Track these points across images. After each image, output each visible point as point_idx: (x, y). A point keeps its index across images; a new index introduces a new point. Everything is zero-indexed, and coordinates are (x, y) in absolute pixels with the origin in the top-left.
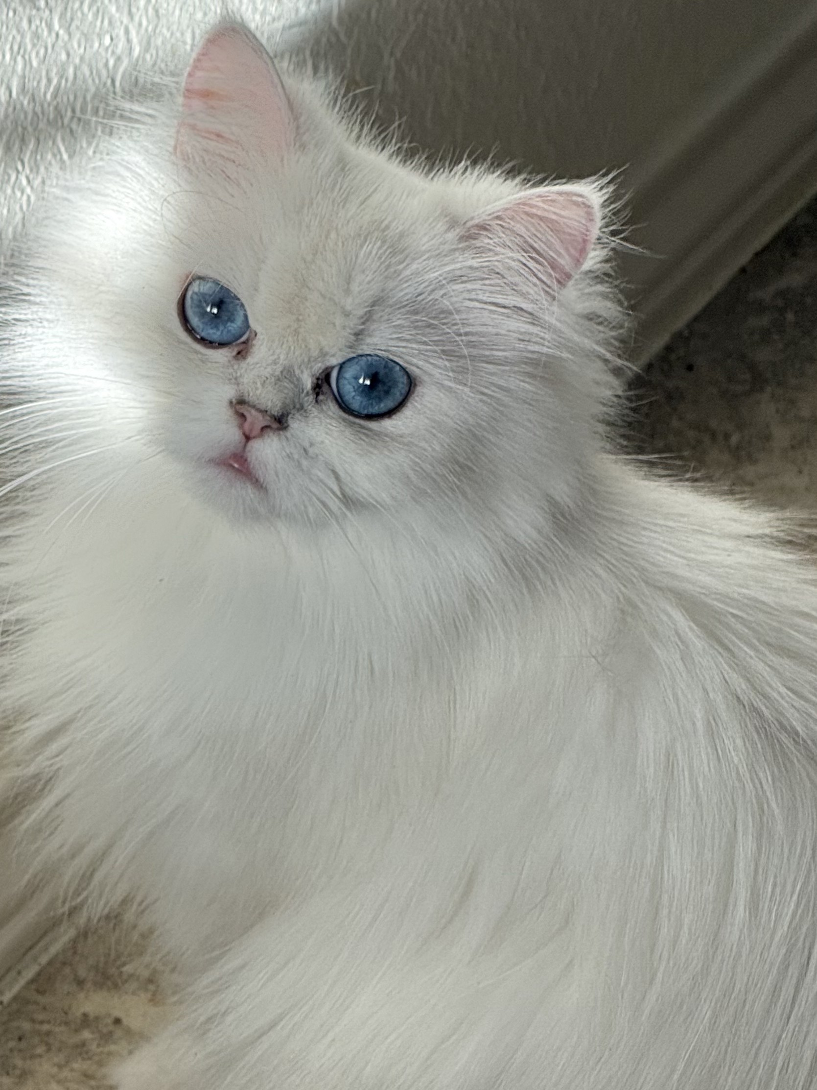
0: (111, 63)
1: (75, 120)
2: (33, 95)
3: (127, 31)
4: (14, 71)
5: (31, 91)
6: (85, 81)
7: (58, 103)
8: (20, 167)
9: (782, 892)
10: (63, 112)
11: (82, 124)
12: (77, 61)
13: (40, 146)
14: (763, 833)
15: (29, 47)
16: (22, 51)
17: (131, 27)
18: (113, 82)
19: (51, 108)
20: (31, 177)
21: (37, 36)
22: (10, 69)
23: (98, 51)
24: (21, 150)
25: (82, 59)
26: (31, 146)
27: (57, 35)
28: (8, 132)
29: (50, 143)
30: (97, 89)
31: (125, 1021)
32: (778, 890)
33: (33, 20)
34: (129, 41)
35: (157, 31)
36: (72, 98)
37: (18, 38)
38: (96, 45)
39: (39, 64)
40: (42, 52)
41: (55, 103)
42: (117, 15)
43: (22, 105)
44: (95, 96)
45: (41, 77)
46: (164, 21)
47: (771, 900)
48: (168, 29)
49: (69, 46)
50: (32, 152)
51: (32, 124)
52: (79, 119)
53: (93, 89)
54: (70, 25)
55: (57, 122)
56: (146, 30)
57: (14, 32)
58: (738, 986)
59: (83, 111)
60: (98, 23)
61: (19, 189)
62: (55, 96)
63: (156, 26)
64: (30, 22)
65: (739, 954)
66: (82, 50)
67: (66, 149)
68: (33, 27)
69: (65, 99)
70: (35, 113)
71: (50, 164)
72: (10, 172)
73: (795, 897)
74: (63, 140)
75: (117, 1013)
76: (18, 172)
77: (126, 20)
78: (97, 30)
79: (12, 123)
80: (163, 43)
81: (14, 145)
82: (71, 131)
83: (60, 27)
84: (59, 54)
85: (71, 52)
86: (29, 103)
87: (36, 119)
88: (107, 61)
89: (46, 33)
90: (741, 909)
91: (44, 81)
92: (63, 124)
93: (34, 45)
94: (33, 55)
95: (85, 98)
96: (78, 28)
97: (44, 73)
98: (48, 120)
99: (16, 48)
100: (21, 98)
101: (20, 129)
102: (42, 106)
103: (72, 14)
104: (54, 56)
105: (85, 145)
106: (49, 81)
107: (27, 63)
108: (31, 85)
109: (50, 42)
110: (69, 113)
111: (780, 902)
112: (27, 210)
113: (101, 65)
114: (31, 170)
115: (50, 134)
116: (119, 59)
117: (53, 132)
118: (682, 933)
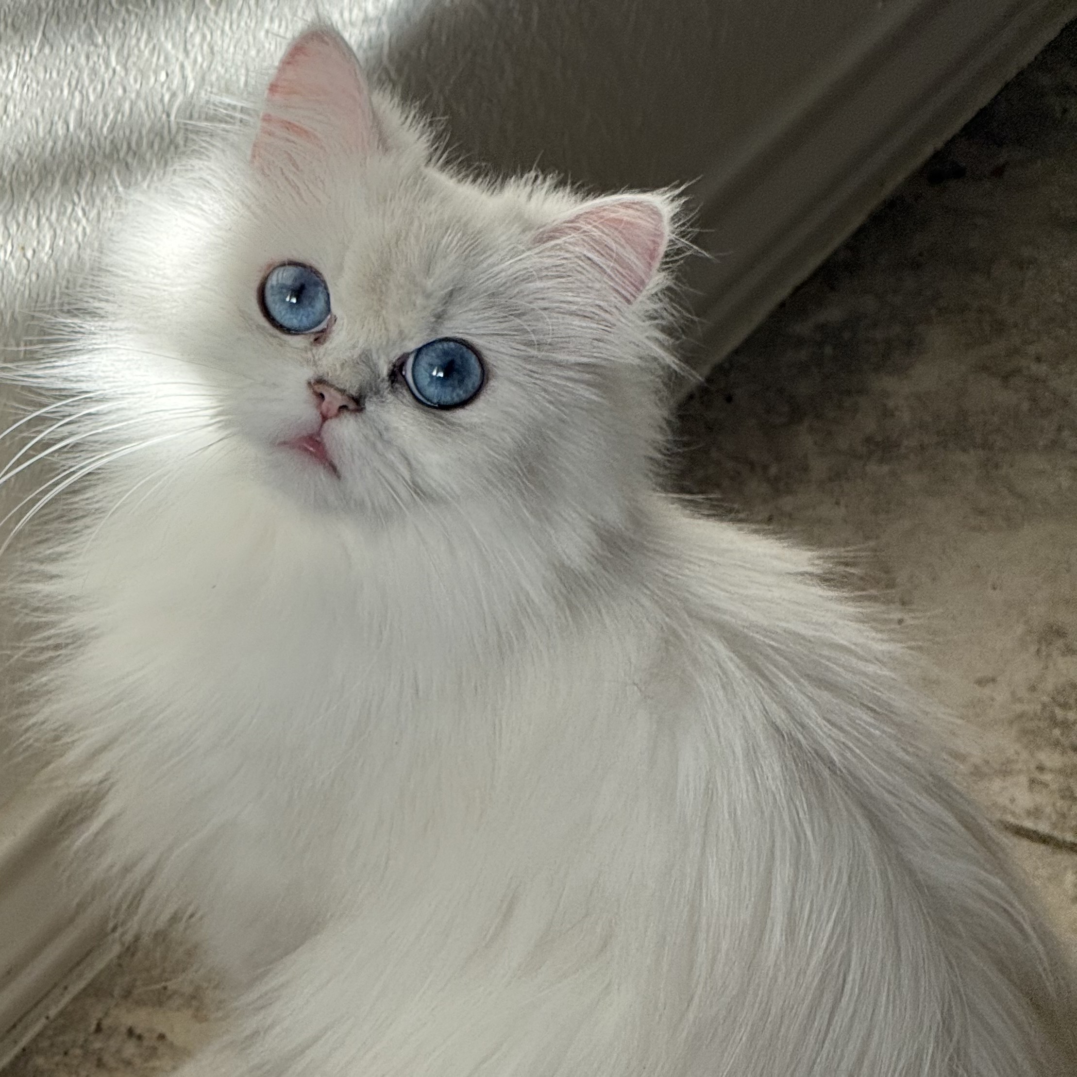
0: (167, 98)
1: (131, 153)
2: (90, 129)
3: (182, 67)
4: (71, 106)
5: (88, 126)
6: (140, 115)
7: (114, 137)
8: (76, 200)
9: (818, 919)
10: (119, 147)
11: (137, 157)
12: (133, 96)
13: (96, 180)
14: (799, 861)
15: (87, 83)
16: (79, 87)
17: (186, 64)
18: (168, 115)
19: (108, 142)
20: (87, 209)
21: (94, 71)
22: (68, 103)
23: (153, 87)
24: (78, 183)
25: (138, 94)
26: (88, 179)
27: (114, 71)
28: (65, 165)
29: (106, 177)
30: (153, 124)
31: (169, 1036)
32: (814, 916)
33: (91, 56)
34: (184, 77)
35: (213, 67)
36: (127, 132)
37: (76, 73)
38: (152, 80)
39: (96, 100)
40: (99, 87)
41: (111, 137)
42: (173, 52)
43: (79, 139)
44: (150, 130)
45: (97, 112)
46: (218, 58)
47: (807, 925)
48: (223, 65)
49: (126, 82)
50: (88, 186)
51: (88, 158)
52: (135, 154)
53: (148, 124)
54: (126, 62)
55: (113, 154)
56: (201, 66)
57: (72, 68)
58: (773, 1011)
59: (139, 143)
60: (155, 60)
61: (75, 220)
62: (111, 130)
63: (211, 63)
64: (88, 58)
65: (775, 978)
66: (138, 86)
67: (121, 182)
68: (91, 63)
69: (121, 133)
70: (91, 146)
71: (106, 195)
72: (66, 203)
73: (831, 924)
74: (119, 172)
75: (161, 1029)
76: (74, 204)
77: (181, 56)
78: (153, 66)
79: (69, 156)
80: (218, 79)
81: (70, 178)
82: (127, 164)
83: (117, 63)
84: (115, 90)
85: (128, 88)
86: (86, 136)
87: (92, 153)
88: (163, 96)
89: (103, 69)
90: (778, 934)
91: (100, 117)
92: (118, 157)
93: (92, 81)
94: (91, 91)
95: (140, 133)
96: (134, 64)
97: (101, 108)
98: (104, 153)
99: (74, 83)
100: (78, 131)
101: (77, 163)
102: (99, 141)
103: (129, 51)
104: (111, 91)
105: (139, 177)
106: (106, 115)
107: (84, 97)
108: (88, 119)
109: (107, 77)
110: (125, 147)
111: (816, 927)
112: (83, 240)
113: (156, 100)
114: (87, 203)
115: (106, 168)
116: (174, 95)
117: (109, 166)
118: (719, 956)
